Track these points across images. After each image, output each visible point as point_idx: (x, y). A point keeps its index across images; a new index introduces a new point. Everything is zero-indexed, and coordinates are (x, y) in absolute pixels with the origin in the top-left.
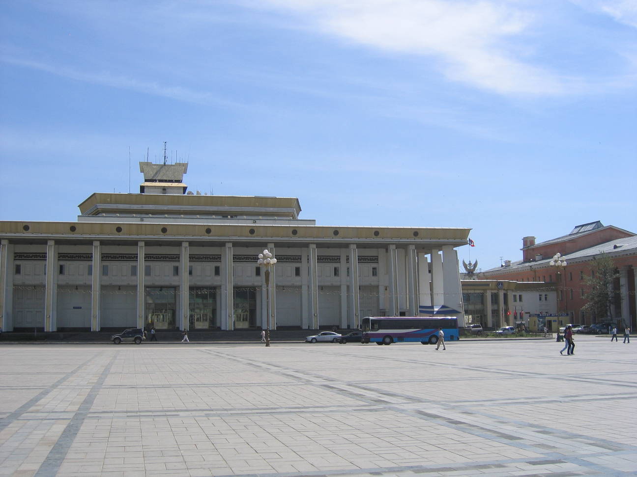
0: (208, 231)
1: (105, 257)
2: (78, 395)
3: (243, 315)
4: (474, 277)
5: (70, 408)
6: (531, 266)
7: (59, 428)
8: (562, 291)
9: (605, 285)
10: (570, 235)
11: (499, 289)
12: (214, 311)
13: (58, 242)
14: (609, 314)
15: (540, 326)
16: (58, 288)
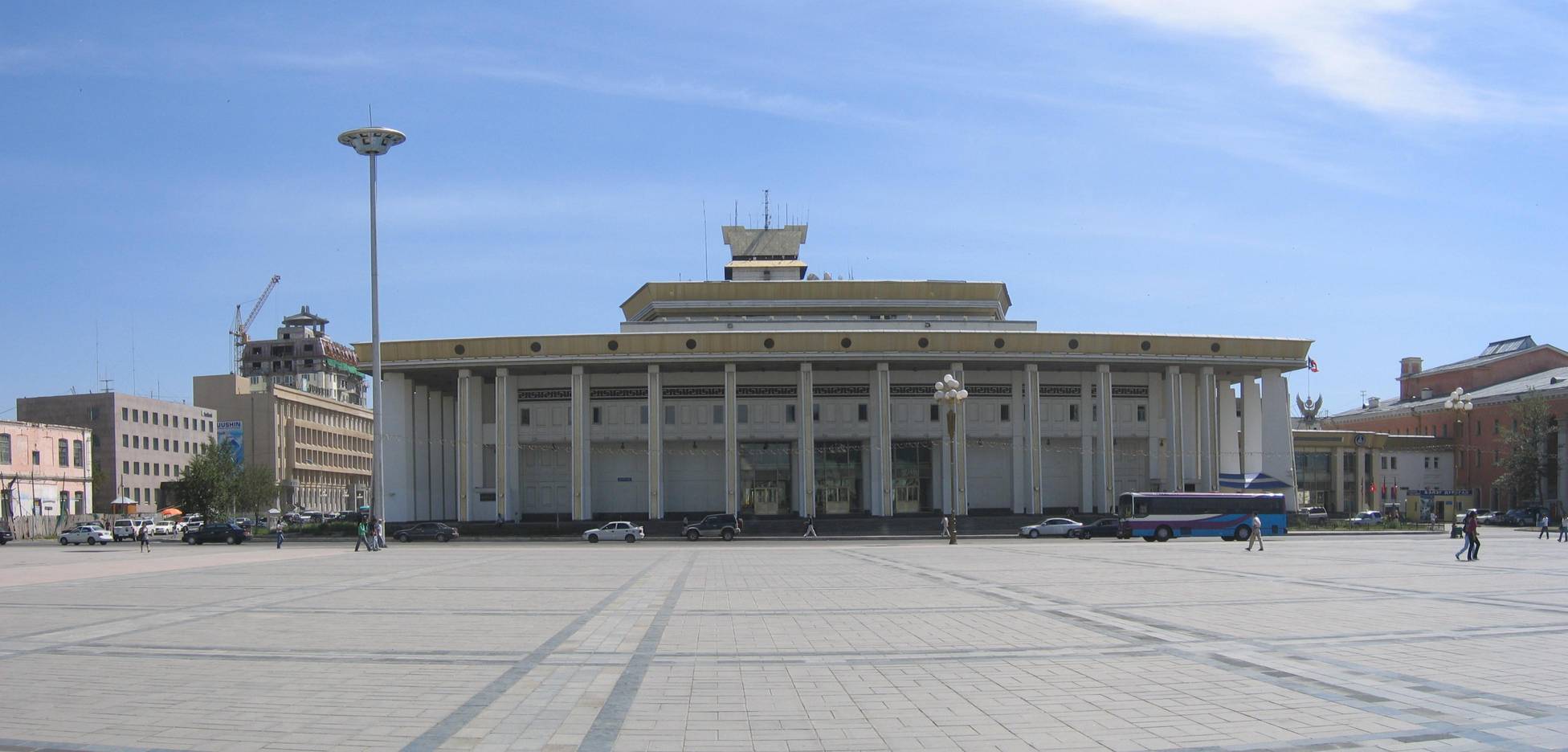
0: (846, 342)
1: (669, 392)
2: (634, 626)
3: (910, 490)
4: (1315, 425)
5: (624, 647)
6: (1413, 409)
7: (607, 680)
8: (1462, 452)
9: (1534, 444)
10: (1480, 357)
11: (1357, 447)
12: (858, 484)
13: (590, 369)
14: (1537, 493)
15: (1425, 511)
16: (591, 447)
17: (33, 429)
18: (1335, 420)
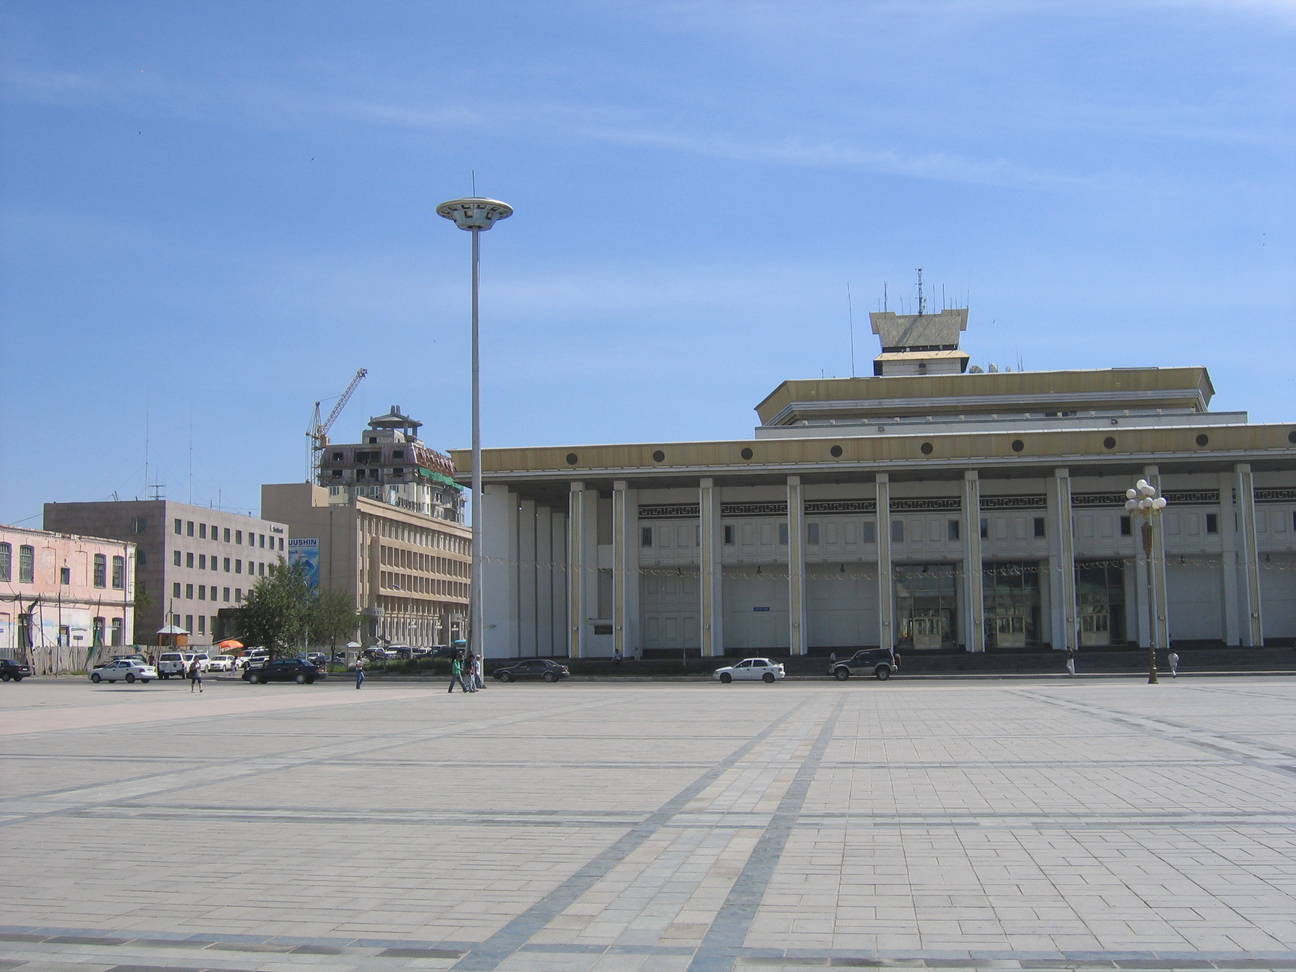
0: (1018, 445)
1: (811, 507)
2: (774, 781)
3: (1098, 618)
5: (762, 806)
7: (744, 845)
12: (1036, 612)
13: (721, 481)
16: (723, 572)
17: (64, 541)
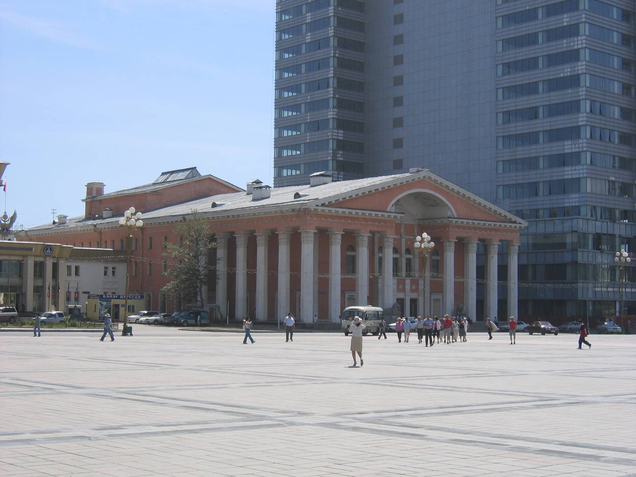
6: (95, 226)
8: (136, 263)
10: (153, 184)
11: (46, 257)
14: (199, 298)
18: (29, 234)
